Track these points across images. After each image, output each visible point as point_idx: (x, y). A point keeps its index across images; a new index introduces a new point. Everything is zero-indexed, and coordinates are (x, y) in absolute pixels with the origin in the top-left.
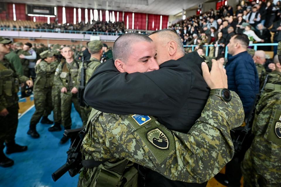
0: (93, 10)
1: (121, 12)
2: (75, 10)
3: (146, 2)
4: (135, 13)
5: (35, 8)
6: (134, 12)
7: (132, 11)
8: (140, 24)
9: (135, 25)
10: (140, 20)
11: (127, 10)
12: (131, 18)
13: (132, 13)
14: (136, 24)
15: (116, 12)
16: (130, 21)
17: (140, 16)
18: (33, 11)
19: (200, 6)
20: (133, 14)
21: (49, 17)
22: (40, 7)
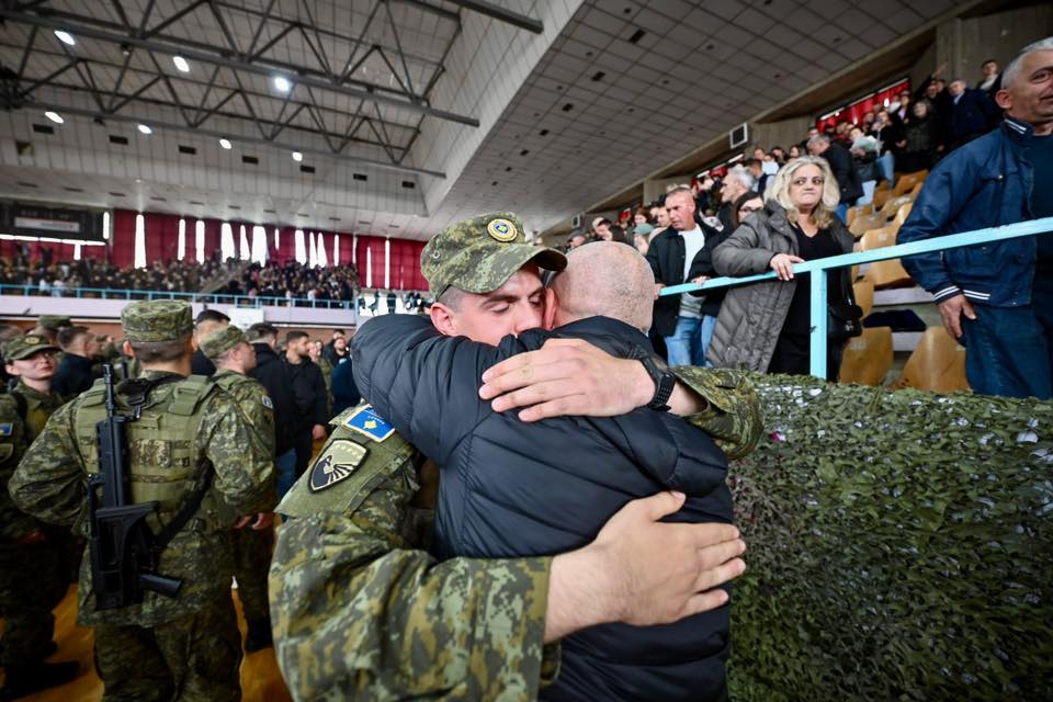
0: (250, 226)
1: (346, 237)
2: (182, 224)
3: (419, 206)
4: (391, 240)
5: (24, 213)
6: (388, 236)
7: (382, 234)
8: (410, 273)
9: (392, 277)
10: (409, 261)
11: (364, 231)
12: (379, 253)
13: (383, 240)
14: (397, 273)
15: (329, 236)
16: (378, 265)
17: (408, 250)
18: (12, 222)
19: (575, 223)
20: (387, 243)
21: (78, 244)
22: (41, 211)
